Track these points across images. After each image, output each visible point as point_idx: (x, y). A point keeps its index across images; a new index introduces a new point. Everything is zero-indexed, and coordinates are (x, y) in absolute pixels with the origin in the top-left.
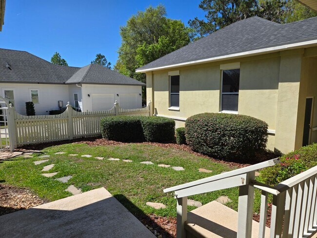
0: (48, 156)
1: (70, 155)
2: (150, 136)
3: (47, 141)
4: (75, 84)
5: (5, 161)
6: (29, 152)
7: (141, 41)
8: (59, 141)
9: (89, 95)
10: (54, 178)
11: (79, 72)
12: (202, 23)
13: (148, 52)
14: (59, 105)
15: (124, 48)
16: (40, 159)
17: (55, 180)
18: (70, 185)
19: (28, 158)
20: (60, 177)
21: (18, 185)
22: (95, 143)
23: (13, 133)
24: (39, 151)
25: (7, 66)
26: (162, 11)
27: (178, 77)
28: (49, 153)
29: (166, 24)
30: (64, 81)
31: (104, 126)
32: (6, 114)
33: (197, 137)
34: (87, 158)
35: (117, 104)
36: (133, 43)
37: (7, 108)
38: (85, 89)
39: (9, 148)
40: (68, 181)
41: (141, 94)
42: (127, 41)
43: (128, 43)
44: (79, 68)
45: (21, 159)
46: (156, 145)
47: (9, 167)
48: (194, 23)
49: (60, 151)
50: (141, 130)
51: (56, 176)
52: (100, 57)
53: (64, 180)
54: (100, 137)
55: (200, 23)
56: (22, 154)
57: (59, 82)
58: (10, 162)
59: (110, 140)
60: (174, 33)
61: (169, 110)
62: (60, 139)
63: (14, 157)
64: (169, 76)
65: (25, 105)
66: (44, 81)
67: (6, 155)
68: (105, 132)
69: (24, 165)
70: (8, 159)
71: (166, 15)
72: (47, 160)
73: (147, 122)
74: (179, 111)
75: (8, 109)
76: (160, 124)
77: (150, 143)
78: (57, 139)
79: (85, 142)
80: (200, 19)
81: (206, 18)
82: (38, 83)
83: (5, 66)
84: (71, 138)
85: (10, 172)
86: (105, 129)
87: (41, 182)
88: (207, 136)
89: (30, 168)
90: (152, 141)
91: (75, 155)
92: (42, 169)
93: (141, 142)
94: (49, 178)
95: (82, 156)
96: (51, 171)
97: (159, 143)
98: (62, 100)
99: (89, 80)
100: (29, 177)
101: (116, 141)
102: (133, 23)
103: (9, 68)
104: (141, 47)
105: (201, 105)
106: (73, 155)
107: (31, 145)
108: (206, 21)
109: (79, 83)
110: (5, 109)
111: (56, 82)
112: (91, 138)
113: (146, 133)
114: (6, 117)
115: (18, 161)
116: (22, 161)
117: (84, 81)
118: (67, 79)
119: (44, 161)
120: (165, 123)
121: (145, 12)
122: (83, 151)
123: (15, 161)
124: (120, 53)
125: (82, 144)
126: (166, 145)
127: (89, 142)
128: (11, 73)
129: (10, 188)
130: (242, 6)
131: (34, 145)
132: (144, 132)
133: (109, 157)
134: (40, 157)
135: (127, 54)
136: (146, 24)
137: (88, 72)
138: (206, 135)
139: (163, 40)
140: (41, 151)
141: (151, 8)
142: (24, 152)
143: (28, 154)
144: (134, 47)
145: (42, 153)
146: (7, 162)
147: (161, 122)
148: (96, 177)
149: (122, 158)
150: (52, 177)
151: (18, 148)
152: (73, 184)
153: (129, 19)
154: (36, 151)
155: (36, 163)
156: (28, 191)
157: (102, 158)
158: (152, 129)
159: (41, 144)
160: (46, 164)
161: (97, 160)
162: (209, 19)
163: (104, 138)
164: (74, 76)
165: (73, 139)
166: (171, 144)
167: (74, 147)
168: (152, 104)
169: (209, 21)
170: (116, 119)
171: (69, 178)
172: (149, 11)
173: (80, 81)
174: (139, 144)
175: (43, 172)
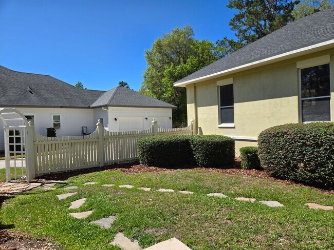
0: (76, 187)
1: (104, 185)
2: (203, 160)
3: (73, 169)
4: (100, 107)
5: (18, 195)
6: (50, 183)
7: (168, 63)
8: (87, 169)
9: (115, 119)
10: (89, 219)
11: (104, 95)
12: (231, 43)
13: (176, 74)
14: (83, 131)
15: (150, 72)
16: (65, 192)
17: (91, 223)
18: (116, 233)
19: (48, 191)
20: (98, 218)
21: (34, 232)
22: (131, 169)
23: (32, 162)
24: (63, 182)
25: (28, 89)
26: (190, 32)
27: (231, 86)
28: (76, 184)
29: (194, 45)
30: (89, 105)
31: (143, 148)
32: (23, 143)
33: (285, 156)
34: (129, 190)
35: (155, 122)
36: (159, 65)
37: (25, 126)
38: (112, 112)
39: (25, 179)
40: (112, 225)
41: (171, 117)
42: (153, 64)
43: (154, 66)
44: (104, 92)
45: (40, 192)
46: (214, 171)
47: (22, 204)
48: (222, 43)
49: (90, 181)
50: (190, 153)
51: (91, 216)
52: (122, 84)
53: (106, 223)
54: (136, 162)
55: (229, 42)
56: (41, 186)
57: (83, 105)
58: (26, 196)
59: (150, 165)
60: (203, 53)
61: (220, 128)
62: (89, 166)
63: (31, 190)
64: (218, 86)
65: (46, 131)
66: (67, 105)
67: (21, 186)
68: (143, 156)
69: (44, 200)
70: (23, 192)
71: (194, 35)
72: (76, 193)
73: (199, 141)
74: (234, 128)
75: (26, 128)
76: (218, 143)
77: (204, 169)
78: (85, 167)
79: (119, 170)
80: (229, 38)
81: (236, 37)
82: (61, 107)
83: (25, 90)
84: (102, 165)
85: (23, 211)
86: (144, 152)
87: (71, 228)
88: (304, 155)
89: (52, 205)
90: (206, 167)
91: (111, 185)
92: (69, 206)
93: (191, 167)
94: (81, 221)
95: (120, 186)
96: (82, 209)
97: (217, 168)
98: (86, 126)
99: (116, 102)
100: (51, 219)
101: (159, 167)
102: (159, 45)
103: (30, 91)
104: (168, 69)
105: (269, 117)
106: (108, 185)
107: (53, 175)
108: (236, 40)
109: (106, 106)
110: (22, 128)
111: (80, 106)
112: (126, 165)
113: (197, 155)
114: (23, 146)
115: (35, 195)
116: (41, 195)
117: (111, 104)
118: (92, 103)
119: (70, 195)
120: (224, 142)
121: (172, 34)
122: (119, 180)
123: (32, 195)
124: (145, 77)
125: (117, 172)
126: (229, 171)
127: (125, 169)
128: (32, 96)
129: (21, 238)
130: (279, 19)
131: (57, 174)
132: (195, 155)
133: (157, 188)
134: (65, 189)
135: (152, 77)
136: (173, 45)
137: (115, 94)
138: (301, 152)
139: (193, 60)
140: (66, 181)
141: (178, 29)
142: (43, 184)
143: (49, 186)
144: (161, 69)
145: (67, 184)
146: (20, 196)
147: (218, 140)
148: (154, 218)
149: (177, 189)
150: (86, 219)
151: (37, 178)
152: (121, 231)
153: (155, 42)
154: (59, 181)
155: (61, 197)
156: (50, 244)
157: (149, 189)
158: (207, 150)
159: (65, 173)
160: (75, 199)
161: (143, 192)
162: (239, 37)
163: (142, 163)
164: (99, 100)
165: (104, 166)
166: (234, 170)
167: (106, 175)
168: (195, 122)
169: (239, 40)
170: (157, 139)
171: (111, 219)
172: (176, 32)
173: (106, 104)
174: (189, 170)
175: (71, 211)
